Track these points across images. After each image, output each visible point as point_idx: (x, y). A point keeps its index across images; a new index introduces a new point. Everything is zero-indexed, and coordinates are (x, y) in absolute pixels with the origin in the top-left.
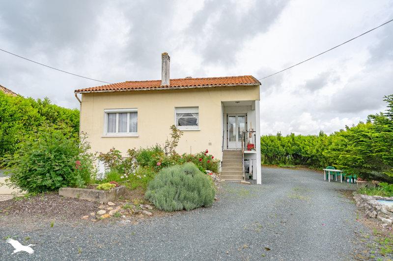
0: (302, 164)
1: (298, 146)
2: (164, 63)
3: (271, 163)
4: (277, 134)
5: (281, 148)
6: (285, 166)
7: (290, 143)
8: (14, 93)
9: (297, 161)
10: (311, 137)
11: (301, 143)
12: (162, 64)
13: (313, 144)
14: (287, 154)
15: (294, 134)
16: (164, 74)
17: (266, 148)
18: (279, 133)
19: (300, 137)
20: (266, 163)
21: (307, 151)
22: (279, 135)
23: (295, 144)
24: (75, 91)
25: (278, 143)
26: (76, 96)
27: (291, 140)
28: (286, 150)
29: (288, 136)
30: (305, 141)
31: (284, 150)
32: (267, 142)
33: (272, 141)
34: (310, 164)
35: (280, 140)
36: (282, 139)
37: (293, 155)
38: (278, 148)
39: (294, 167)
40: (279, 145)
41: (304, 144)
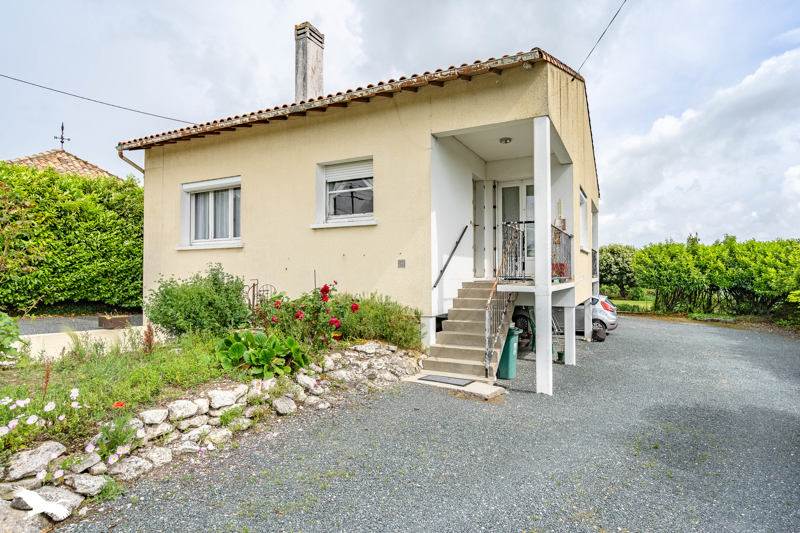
0: (756, 314)
1: (746, 267)
2: (301, 51)
3: (670, 309)
4: (689, 239)
5: (695, 273)
6: (706, 317)
7: (723, 261)
8: (102, 171)
9: (743, 305)
10: (782, 244)
11: (755, 260)
12: (297, 53)
13: (787, 263)
14: (714, 288)
15: (733, 239)
16: (300, 81)
17: (654, 273)
18: (694, 236)
19: (750, 246)
20: (659, 309)
21: (770, 280)
22: (693, 241)
23: (735, 263)
24: (119, 144)
25: (689, 261)
26: (121, 156)
27: (725, 254)
28: (710, 278)
29: (717, 244)
30: (766, 255)
31: (704, 278)
32: (659, 259)
33: (673, 257)
34: (778, 315)
35: (694, 253)
36: (700, 251)
37: (732, 290)
38: (688, 272)
39: (732, 319)
40: (691, 265)
41: (763, 263)
